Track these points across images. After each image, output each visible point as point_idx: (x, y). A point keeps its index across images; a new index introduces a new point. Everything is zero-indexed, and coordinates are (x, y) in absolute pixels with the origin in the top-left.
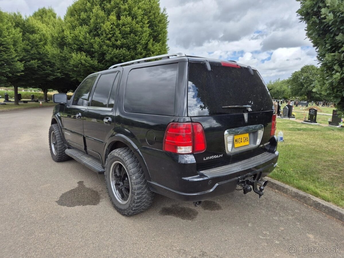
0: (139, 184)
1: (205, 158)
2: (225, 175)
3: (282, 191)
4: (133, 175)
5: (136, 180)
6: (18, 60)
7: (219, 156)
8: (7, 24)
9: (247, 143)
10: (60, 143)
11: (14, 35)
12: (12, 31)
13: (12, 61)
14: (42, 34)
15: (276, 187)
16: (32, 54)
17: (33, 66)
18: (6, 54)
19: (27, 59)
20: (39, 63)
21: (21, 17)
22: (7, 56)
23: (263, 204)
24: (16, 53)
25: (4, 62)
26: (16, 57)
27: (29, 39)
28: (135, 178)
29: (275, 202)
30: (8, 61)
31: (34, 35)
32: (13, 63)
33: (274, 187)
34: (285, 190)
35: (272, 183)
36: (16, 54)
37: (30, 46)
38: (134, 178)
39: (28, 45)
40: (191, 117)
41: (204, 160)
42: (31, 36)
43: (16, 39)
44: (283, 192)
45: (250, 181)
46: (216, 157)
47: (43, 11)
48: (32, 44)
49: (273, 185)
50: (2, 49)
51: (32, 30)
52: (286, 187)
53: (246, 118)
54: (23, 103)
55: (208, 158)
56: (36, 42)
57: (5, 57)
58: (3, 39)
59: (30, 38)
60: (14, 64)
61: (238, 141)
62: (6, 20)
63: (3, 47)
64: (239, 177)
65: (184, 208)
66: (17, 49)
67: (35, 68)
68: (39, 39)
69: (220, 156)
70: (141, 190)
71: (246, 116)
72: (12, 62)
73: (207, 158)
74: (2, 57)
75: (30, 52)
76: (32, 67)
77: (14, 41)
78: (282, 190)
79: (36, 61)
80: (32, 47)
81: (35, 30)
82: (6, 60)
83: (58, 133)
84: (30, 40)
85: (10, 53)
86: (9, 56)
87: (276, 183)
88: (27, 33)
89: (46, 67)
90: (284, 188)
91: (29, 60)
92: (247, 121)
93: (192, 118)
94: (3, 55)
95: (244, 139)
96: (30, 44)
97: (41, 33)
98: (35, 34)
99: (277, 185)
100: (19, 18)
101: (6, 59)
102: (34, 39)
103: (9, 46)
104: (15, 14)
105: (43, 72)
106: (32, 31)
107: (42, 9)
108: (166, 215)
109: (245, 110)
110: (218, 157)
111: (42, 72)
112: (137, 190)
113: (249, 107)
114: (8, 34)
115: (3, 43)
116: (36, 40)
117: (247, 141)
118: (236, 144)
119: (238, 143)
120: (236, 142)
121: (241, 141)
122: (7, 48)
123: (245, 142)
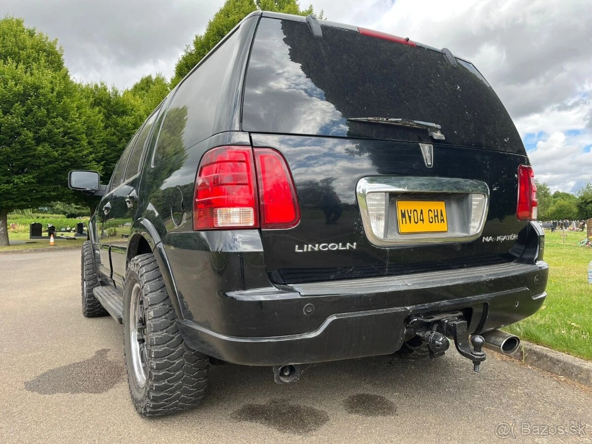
0: (161, 330)
1: (301, 247)
2: (359, 293)
3: (576, 378)
4: (150, 308)
5: (157, 319)
6: (94, 160)
7: (344, 245)
8: (79, 100)
9: (443, 227)
10: (91, 276)
11: (89, 117)
12: (86, 112)
13: (82, 161)
14: (138, 116)
15: (560, 367)
18: (74, 148)
19: (112, 158)
21: (105, 90)
22: (75, 152)
23: (516, 407)
24: (91, 148)
25: (68, 163)
26: (91, 153)
27: (116, 125)
28: (152, 315)
29: (551, 403)
30: (76, 161)
31: (124, 117)
32: (85, 165)
33: (556, 369)
34: (583, 376)
35: (551, 359)
36: (91, 150)
37: (117, 136)
38: (152, 313)
39: (115, 134)
40: (250, 133)
41: (297, 250)
42: (120, 120)
43: (91, 124)
44: (580, 380)
45: (447, 324)
46: (334, 246)
47: (147, 82)
48: (121, 133)
49: (554, 364)
50: (68, 141)
51: (122, 109)
52: (586, 367)
53: (428, 154)
55: (308, 248)
56: (128, 129)
57: (70, 155)
58: (70, 124)
59: (118, 123)
60: (86, 166)
61: (410, 217)
62: (78, 95)
63: (70, 138)
64: (408, 308)
65: (299, 407)
66: (93, 141)
68: (132, 125)
69: (348, 248)
70: (167, 346)
71: (427, 151)
72: (84, 162)
73: (306, 246)
74: (66, 154)
75: (116, 146)
77: (88, 127)
78: (576, 375)
81: (127, 109)
82: (72, 160)
83: (89, 256)
84: (118, 127)
85: (80, 147)
86: (78, 152)
87: (562, 359)
88: (114, 115)
90: (580, 370)
91: (115, 160)
92: (430, 164)
93: (254, 136)
94: (68, 152)
95: (432, 215)
96: (117, 133)
97: (136, 114)
98: (126, 115)
99: (562, 364)
100: (103, 91)
101: (72, 158)
103: (79, 136)
104: (96, 86)
106: (122, 111)
107: (146, 79)
108: (246, 420)
109: (424, 135)
110: (341, 248)
112: (157, 345)
113: (436, 130)
114: (79, 116)
115: (69, 131)
116: (127, 126)
117: (441, 220)
118: (403, 223)
119: (410, 223)
120: (404, 220)
121: (422, 219)
122: (75, 139)
123: (435, 222)
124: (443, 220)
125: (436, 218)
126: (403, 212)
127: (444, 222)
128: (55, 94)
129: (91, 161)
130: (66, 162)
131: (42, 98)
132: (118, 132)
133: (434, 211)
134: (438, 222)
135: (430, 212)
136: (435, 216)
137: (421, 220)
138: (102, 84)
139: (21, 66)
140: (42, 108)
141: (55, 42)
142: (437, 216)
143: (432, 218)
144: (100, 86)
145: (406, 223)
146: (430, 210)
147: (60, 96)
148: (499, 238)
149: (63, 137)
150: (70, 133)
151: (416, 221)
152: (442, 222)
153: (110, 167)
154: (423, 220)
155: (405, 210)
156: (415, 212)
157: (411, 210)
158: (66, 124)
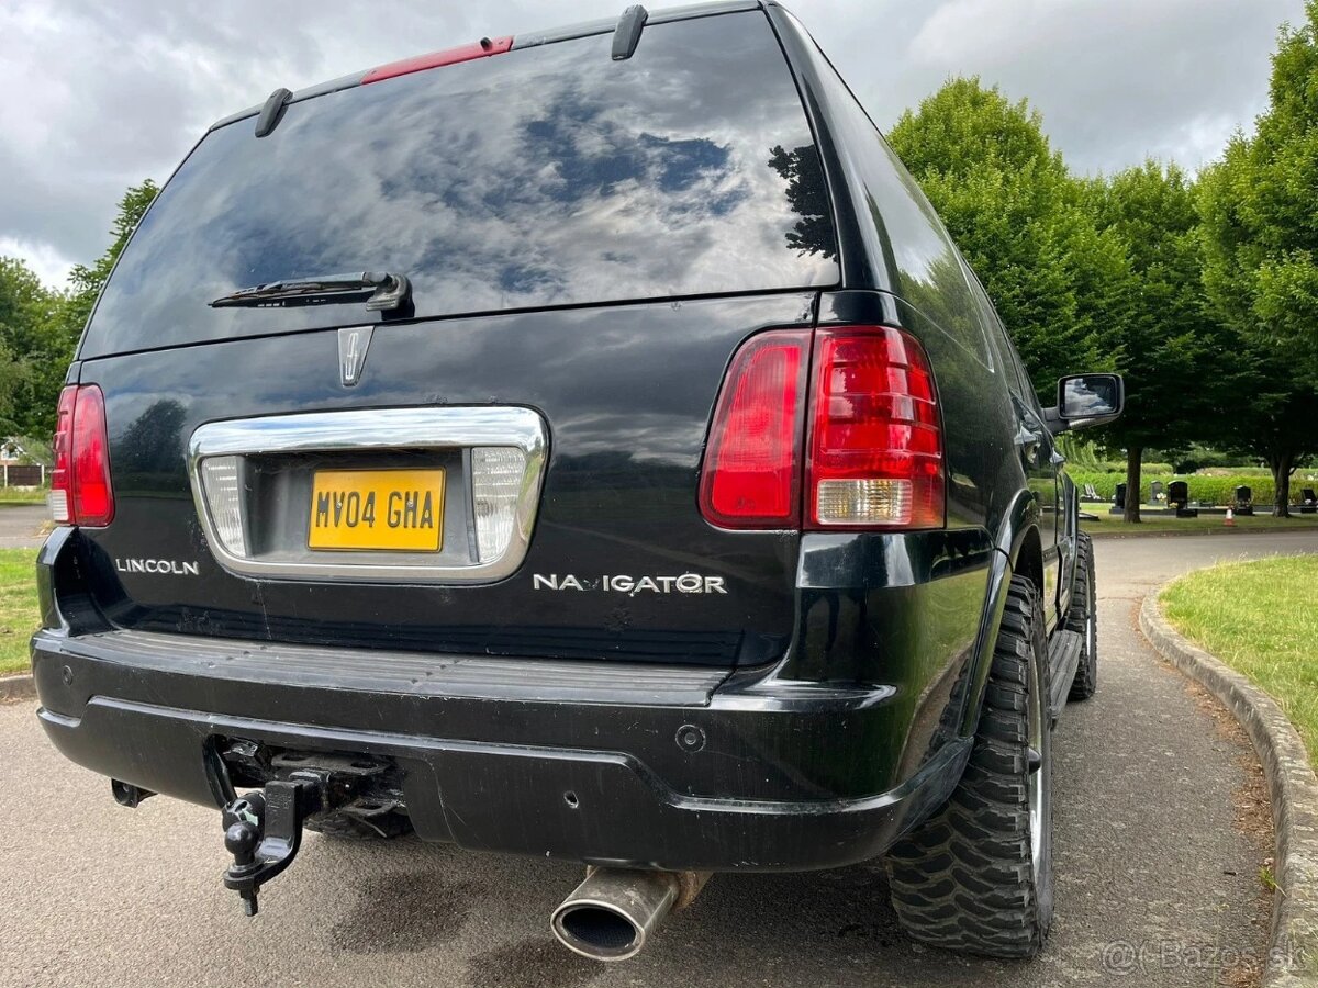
7: (179, 565)
12: (1078, 241)
16: (1179, 309)
17: (1177, 360)
18: (1046, 326)
19: (1157, 334)
20: (1207, 346)
32: (1076, 357)
37: (1172, 281)
41: (120, 569)
42: (1179, 241)
43: (1092, 266)
46: (165, 566)
48: (1182, 271)
50: (1033, 312)
51: (1187, 214)
54: (1175, 517)
55: (131, 566)
57: (1037, 341)
58: (1039, 275)
59: (1175, 249)
60: (1078, 360)
61: (338, 512)
63: (1037, 305)
67: (1182, 363)
69: (186, 572)
72: (1073, 353)
75: (1168, 305)
76: (1173, 362)
79: (1191, 334)
80: (1180, 285)
84: (1176, 257)
85: (1060, 320)
86: (1054, 332)
89: (1239, 354)
101: (1044, 346)
102: (1190, 250)
103: (1057, 297)
105: (1226, 377)
106: (1187, 219)
110: (175, 571)
111: (1222, 380)
115: (1035, 290)
117: (424, 520)
118: (318, 525)
119: (336, 525)
120: (322, 518)
121: (368, 515)
122: (1048, 305)
123: (406, 526)
124: (429, 521)
125: (411, 514)
126: (324, 499)
127: (431, 527)
128: (1005, 219)
129: (1089, 348)
130: (1032, 358)
131: (979, 233)
132: (1176, 270)
133: (407, 494)
134: (414, 526)
135: (395, 498)
136: (407, 509)
137: (365, 519)
138: (1150, 165)
139: (950, 176)
140: (979, 254)
141: (1023, 105)
142: (414, 509)
143: (398, 513)
144: (1145, 171)
145: (326, 526)
146: (396, 494)
147: (1018, 219)
148: (607, 582)
149: (1021, 304)
150: (1035, 296)
151: (352, 520)
152: (427, 525)
153: (1152, 354)
154: (371, 520)
155: (328, 494)
156: (354, 500)
157: (343, 495)
158: (1030, 276)
